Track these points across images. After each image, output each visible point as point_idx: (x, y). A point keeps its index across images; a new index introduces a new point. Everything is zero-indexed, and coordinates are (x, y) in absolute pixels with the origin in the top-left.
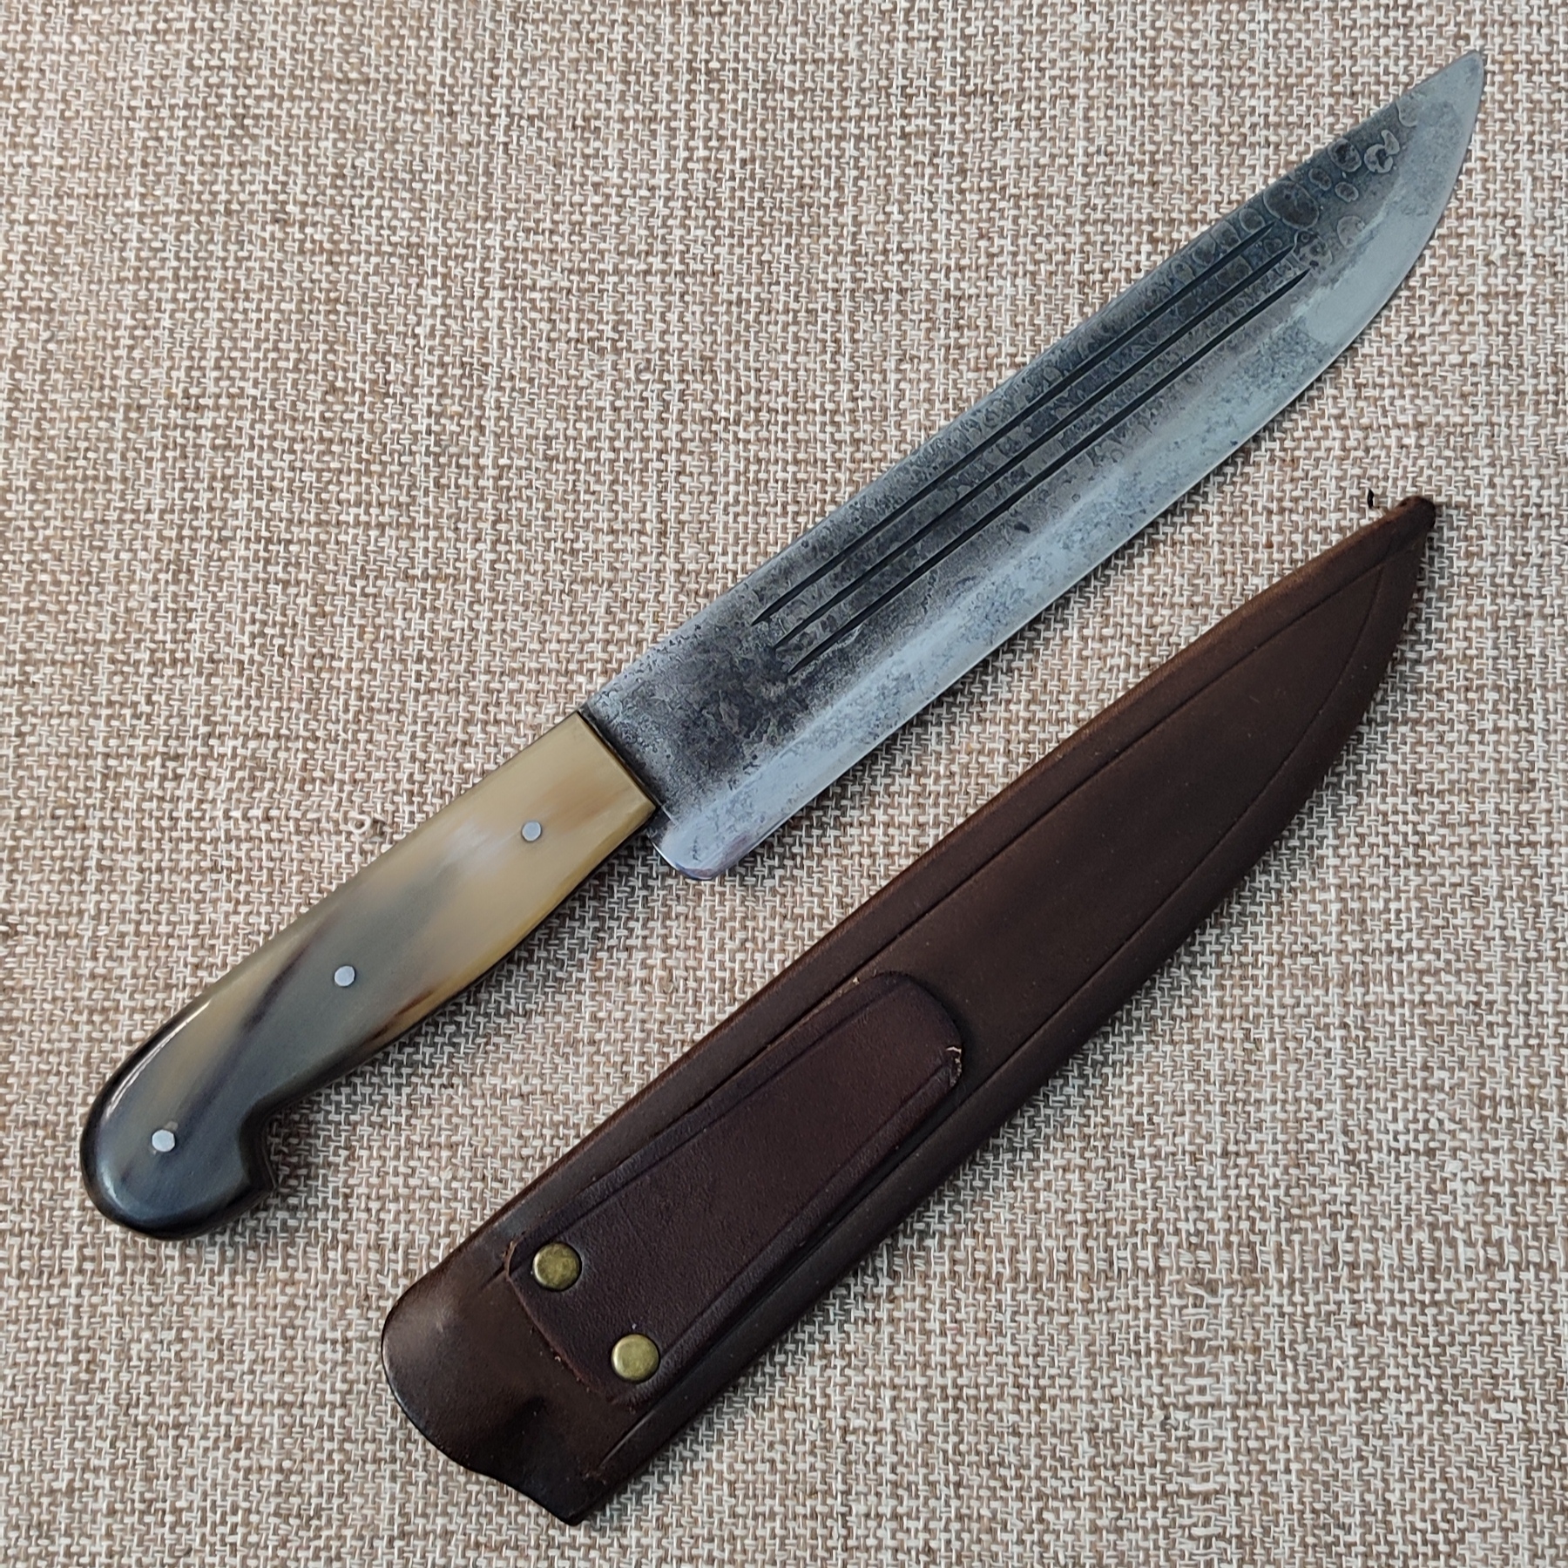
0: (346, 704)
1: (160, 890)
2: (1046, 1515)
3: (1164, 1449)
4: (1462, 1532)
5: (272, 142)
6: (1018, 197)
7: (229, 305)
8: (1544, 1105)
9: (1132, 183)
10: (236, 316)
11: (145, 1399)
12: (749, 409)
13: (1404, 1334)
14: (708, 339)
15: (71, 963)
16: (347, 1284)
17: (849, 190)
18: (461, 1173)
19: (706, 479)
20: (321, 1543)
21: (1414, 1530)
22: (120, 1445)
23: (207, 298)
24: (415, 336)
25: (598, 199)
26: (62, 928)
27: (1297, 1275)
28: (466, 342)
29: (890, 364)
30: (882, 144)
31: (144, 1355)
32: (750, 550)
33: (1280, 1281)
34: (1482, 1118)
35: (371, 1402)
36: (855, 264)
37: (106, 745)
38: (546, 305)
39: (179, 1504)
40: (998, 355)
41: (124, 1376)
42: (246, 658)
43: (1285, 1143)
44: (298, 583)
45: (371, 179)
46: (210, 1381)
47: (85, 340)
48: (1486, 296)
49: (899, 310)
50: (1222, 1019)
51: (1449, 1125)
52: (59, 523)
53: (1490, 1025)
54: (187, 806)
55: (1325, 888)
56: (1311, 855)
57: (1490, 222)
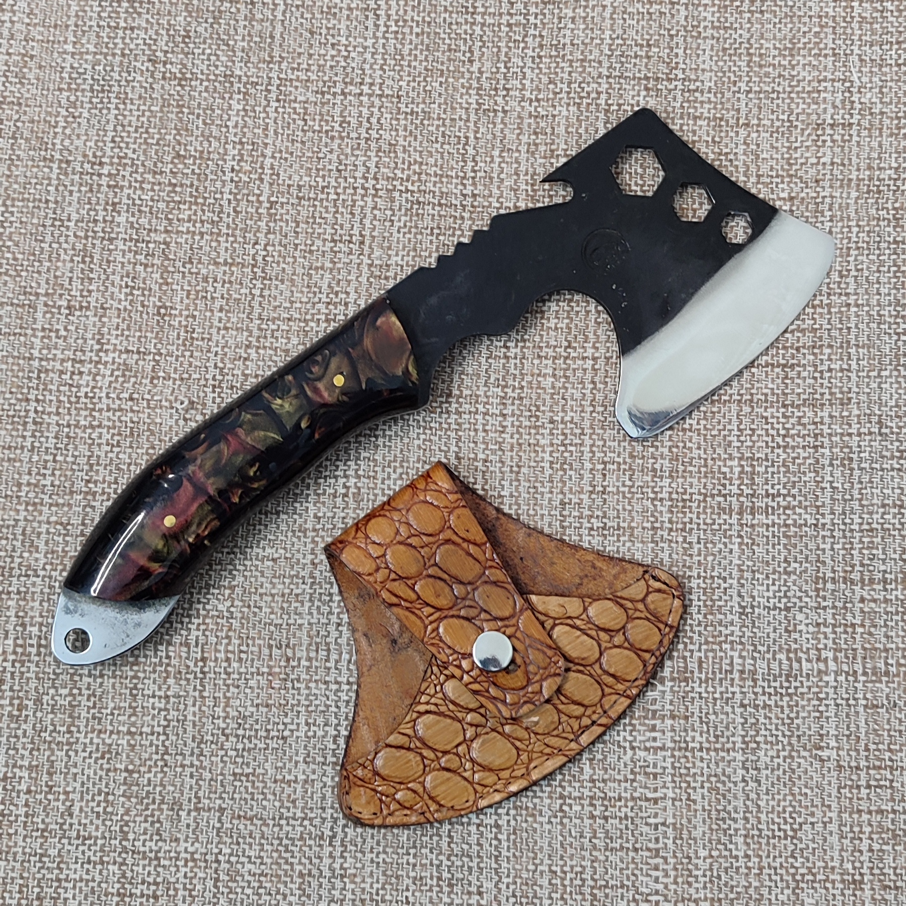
0: (178, 334)
1: (68, 437)
2: (565, 808)
3: (632, 772)
4: (800, 824)
5: (149, 17)
6: (571, 61)
7: (121, 106)
8: (852, 583)
9: (636, 57)
10: (126, 113)
11: (51, 728)
12: (415, 173)
13: (770, 711)
14: (394, 133)
15: (16, 476)
16: (168, 665)
17: (477, 54)
18: (236, 603)
19: (389, 213)
20: (149, 812)
21: (773, 823)
22: (35, 753)
23: (109, 102)
24: (227, 126)
25: (334, 53)
26: (12, 456)
27: (710, 676)
28: (256, 131)
29: (496, 153)
30: (496, 29)
31: (51, 702)
32: (412, 253)
33: (700, 679)
34: (817, 590)
35: (180, 733)
36: (478, 94)
37: (40, 353)
38: (302, 111)
39: (68, 789)
40: (557, 150)
41: (39, 714)
42: (122, 307)
43: (705, 601)
44: (153, 265)
45: (205, 38)
46: (88, 719)
47: (39, 122)
48: (832, 126)
49: (502, 122)
50: (671, 530)
51: (799, 594)
52: (18, 225)
53: (824, 537)
54: (86, 390)
55: (731, 458)
56: (724, 440)
57: (836, 84)
